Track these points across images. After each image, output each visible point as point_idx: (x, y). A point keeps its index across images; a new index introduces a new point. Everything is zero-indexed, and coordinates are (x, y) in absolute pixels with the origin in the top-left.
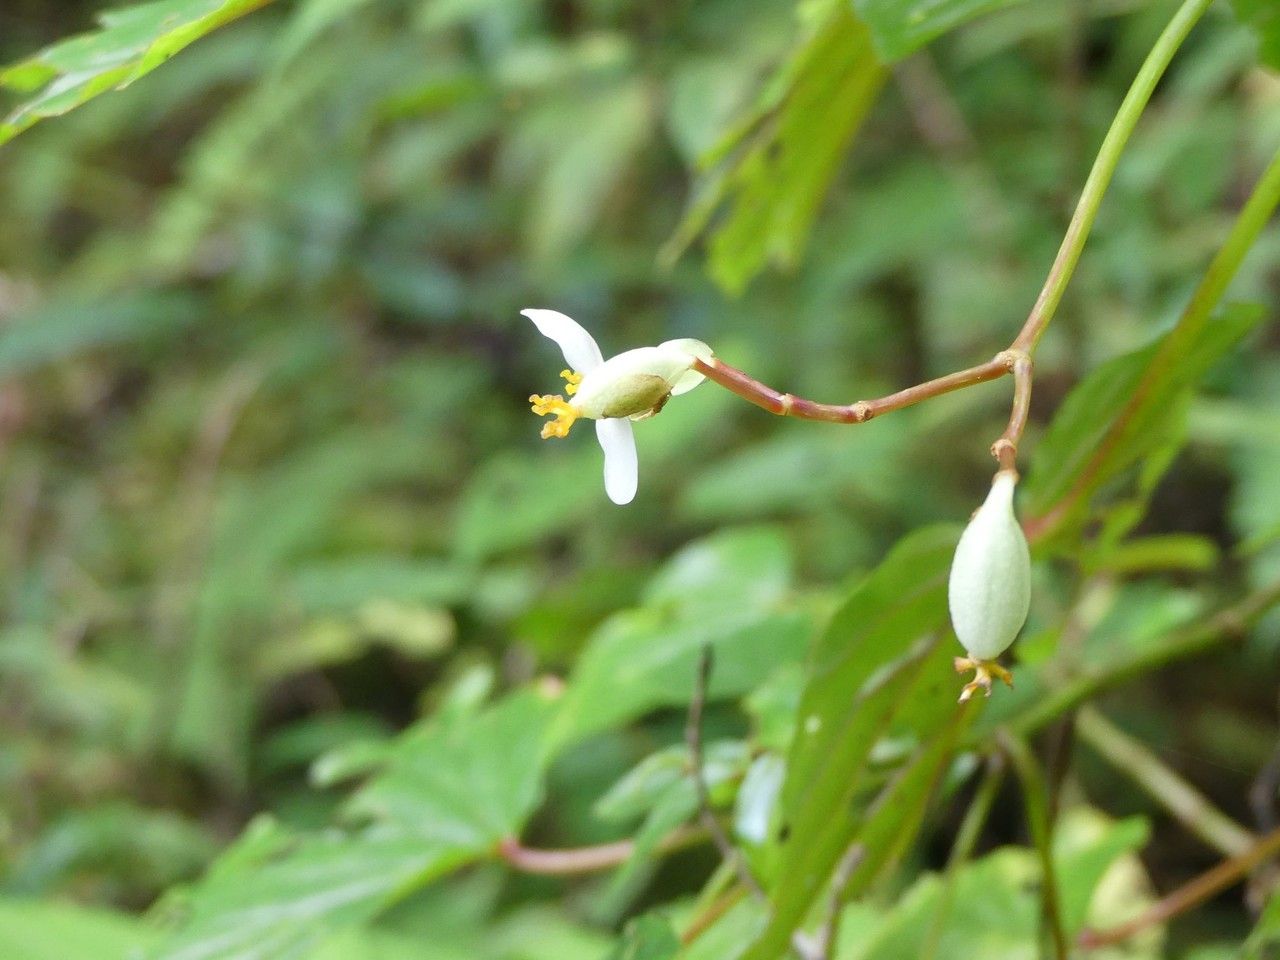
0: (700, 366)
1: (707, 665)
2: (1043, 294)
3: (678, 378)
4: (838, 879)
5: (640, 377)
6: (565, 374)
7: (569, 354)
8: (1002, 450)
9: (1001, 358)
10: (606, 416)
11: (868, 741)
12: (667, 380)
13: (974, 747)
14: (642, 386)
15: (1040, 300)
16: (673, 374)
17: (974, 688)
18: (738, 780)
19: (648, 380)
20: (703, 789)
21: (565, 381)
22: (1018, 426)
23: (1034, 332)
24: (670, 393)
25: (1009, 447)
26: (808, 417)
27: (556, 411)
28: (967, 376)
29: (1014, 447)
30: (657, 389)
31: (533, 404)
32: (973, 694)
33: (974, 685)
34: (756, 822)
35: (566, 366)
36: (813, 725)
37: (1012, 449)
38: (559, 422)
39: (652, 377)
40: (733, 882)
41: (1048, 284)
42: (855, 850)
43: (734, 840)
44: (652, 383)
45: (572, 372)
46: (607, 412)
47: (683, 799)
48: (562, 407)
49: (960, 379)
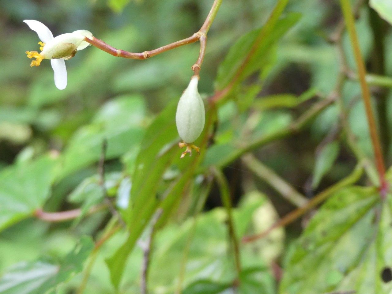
0: (87, 40)
1: (105, 146)
2: (211, 12)
3: (79, 44)
4: (154, 221)
5: (65, 44)
6: (40, 43)
7: (41, 36)
8: (195, 68)
9: (195, 35)
10: (53, 58)
11: (162, 172)
12: (75, 45)
13: (202, 173)
14: (66, 47)
15: (209, 14)
16: (77, 43)
17: (186, 153)
18: (117, 186)
19: (68, 45)
20: (105, 190)
21: (40, 46)
22: (201, 59)
23: (207, 26)
24: (76, 49)
25: (197, 67)
26: (127, 57)
27: (36, 56)
28: (183, 42)
29: (199, 67)
30: (72, 48)
31: (27, 54)
32: (185, 156)
33: (186, 152)
34: (124, 202)
35: (40, 40)
36: (141, 167)
37: (198, 68)
38: (37, 60)
39: (70, 44)
40: (117, 223)
41: (212, 8)
42: (159, 211)
43: (116, 208)
44: (69, 46)
45: (43, 43)
46: (54, 57)
47: (98, 194)
48: (37, 55)
49: (181, 43)
